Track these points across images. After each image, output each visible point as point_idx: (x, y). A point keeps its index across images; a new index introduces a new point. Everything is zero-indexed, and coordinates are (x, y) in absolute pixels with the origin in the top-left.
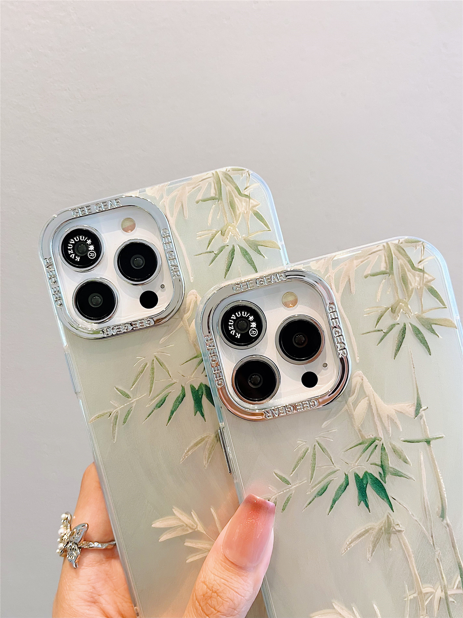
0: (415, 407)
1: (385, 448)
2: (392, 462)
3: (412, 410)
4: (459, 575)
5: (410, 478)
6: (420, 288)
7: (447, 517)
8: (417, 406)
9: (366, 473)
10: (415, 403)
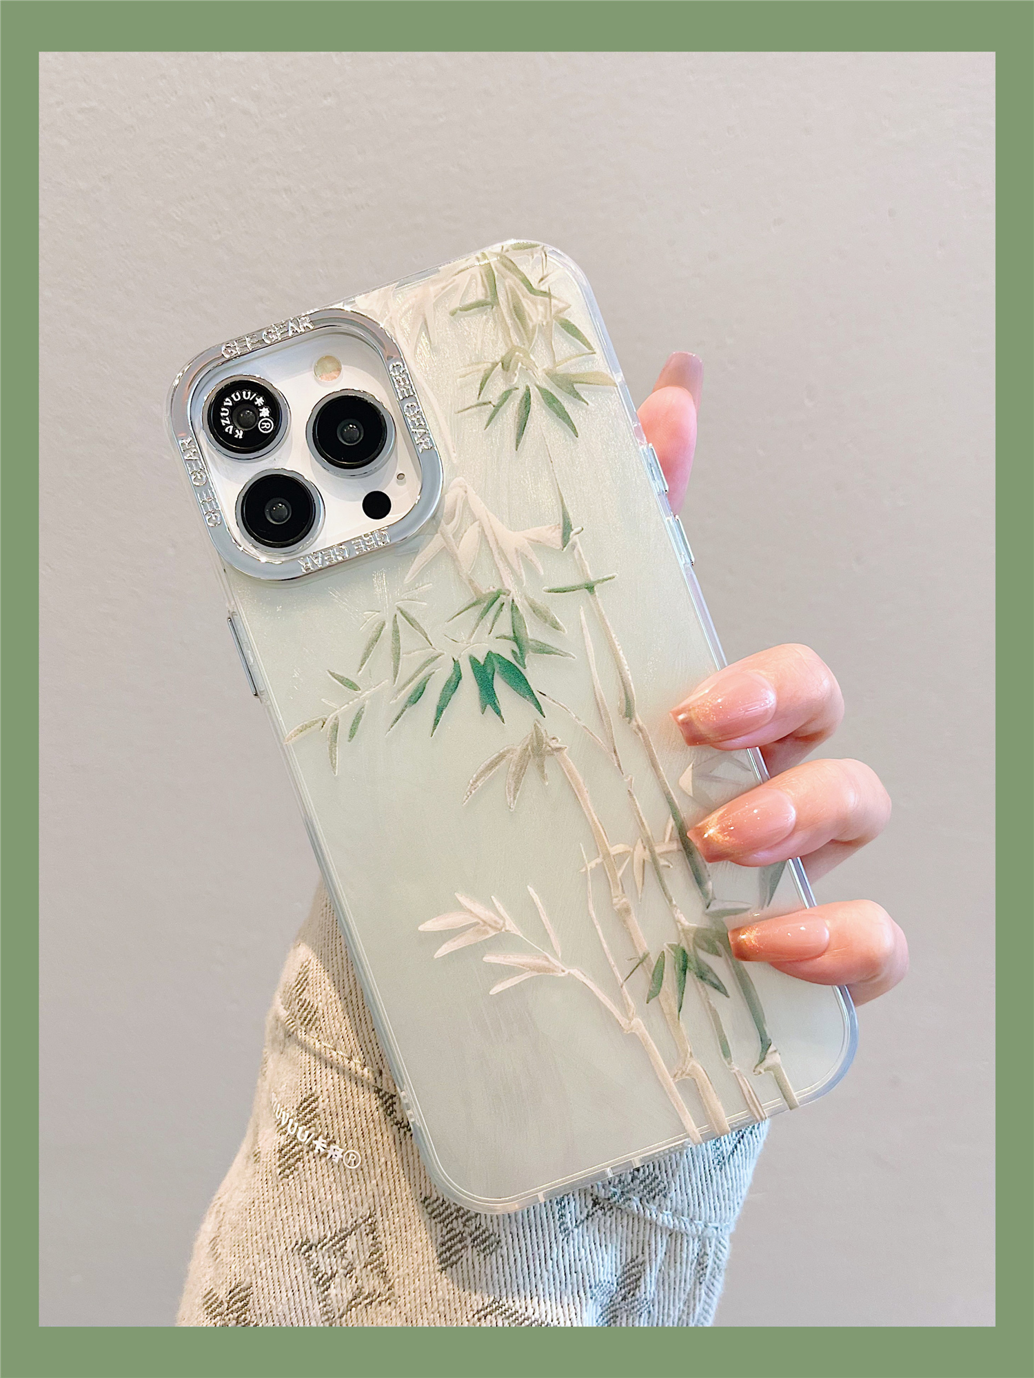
0: (561, 530)
1: (516, 607)
2: (533, 631)
3: (557, 535)
4: (671, 815)
5: (566, 654)
7: (637, 715)
8: (564, 528)
9: (489, 654)
10: (561, 523)
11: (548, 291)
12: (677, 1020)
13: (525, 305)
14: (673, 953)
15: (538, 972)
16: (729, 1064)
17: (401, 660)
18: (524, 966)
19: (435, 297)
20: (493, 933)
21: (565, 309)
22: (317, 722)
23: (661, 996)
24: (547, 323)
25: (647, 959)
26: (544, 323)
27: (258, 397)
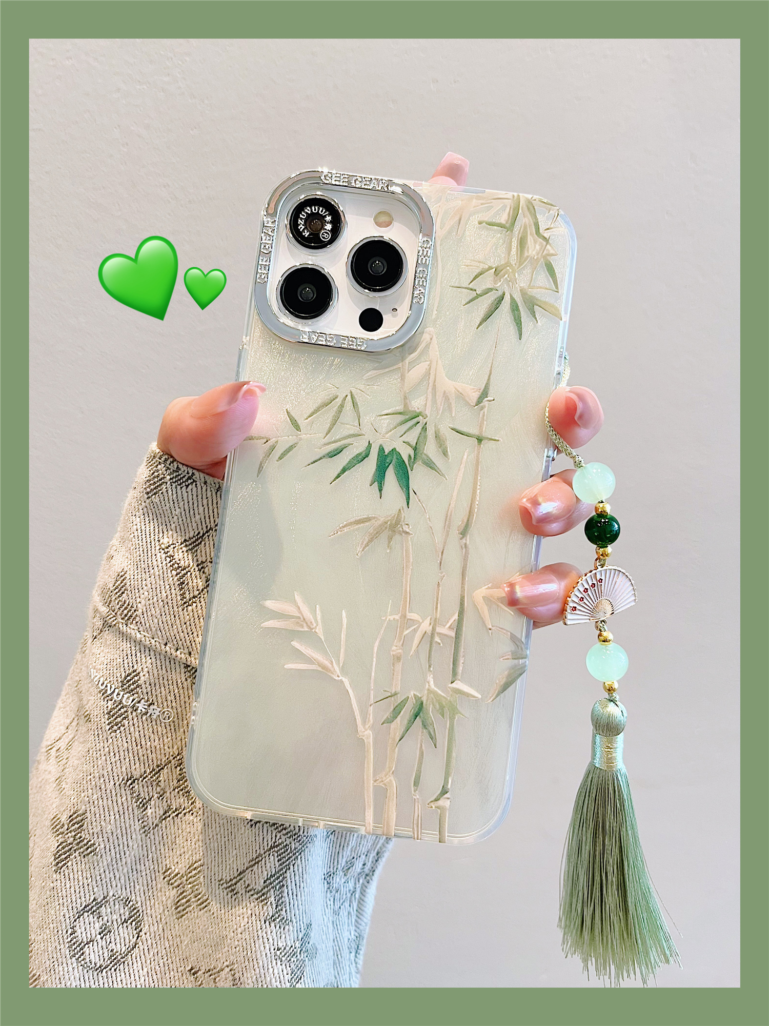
0: (480, 394)
1: (426, 428)
2: (430, 449)
3: (475, 396)
4: (458, 612)
5: (443, 475)
6: (536, 259)
7: (468, 536)
8: (482, 394)
9: (394, 450)
10: (482, 389)
11: (548, 238)
12: (395, 745)
13: (529, 240)
14: (414, 701)
15: (322, 668)
16: (415, 791)
17: (335, 425)
18: (315, 660)
19: (474, 207)
20: (306, 629)
21: (553, 255)
22: (263, 438)
23: (393, 725)
24: (537, 258)
25: (396, 696)
27: (329, 215)
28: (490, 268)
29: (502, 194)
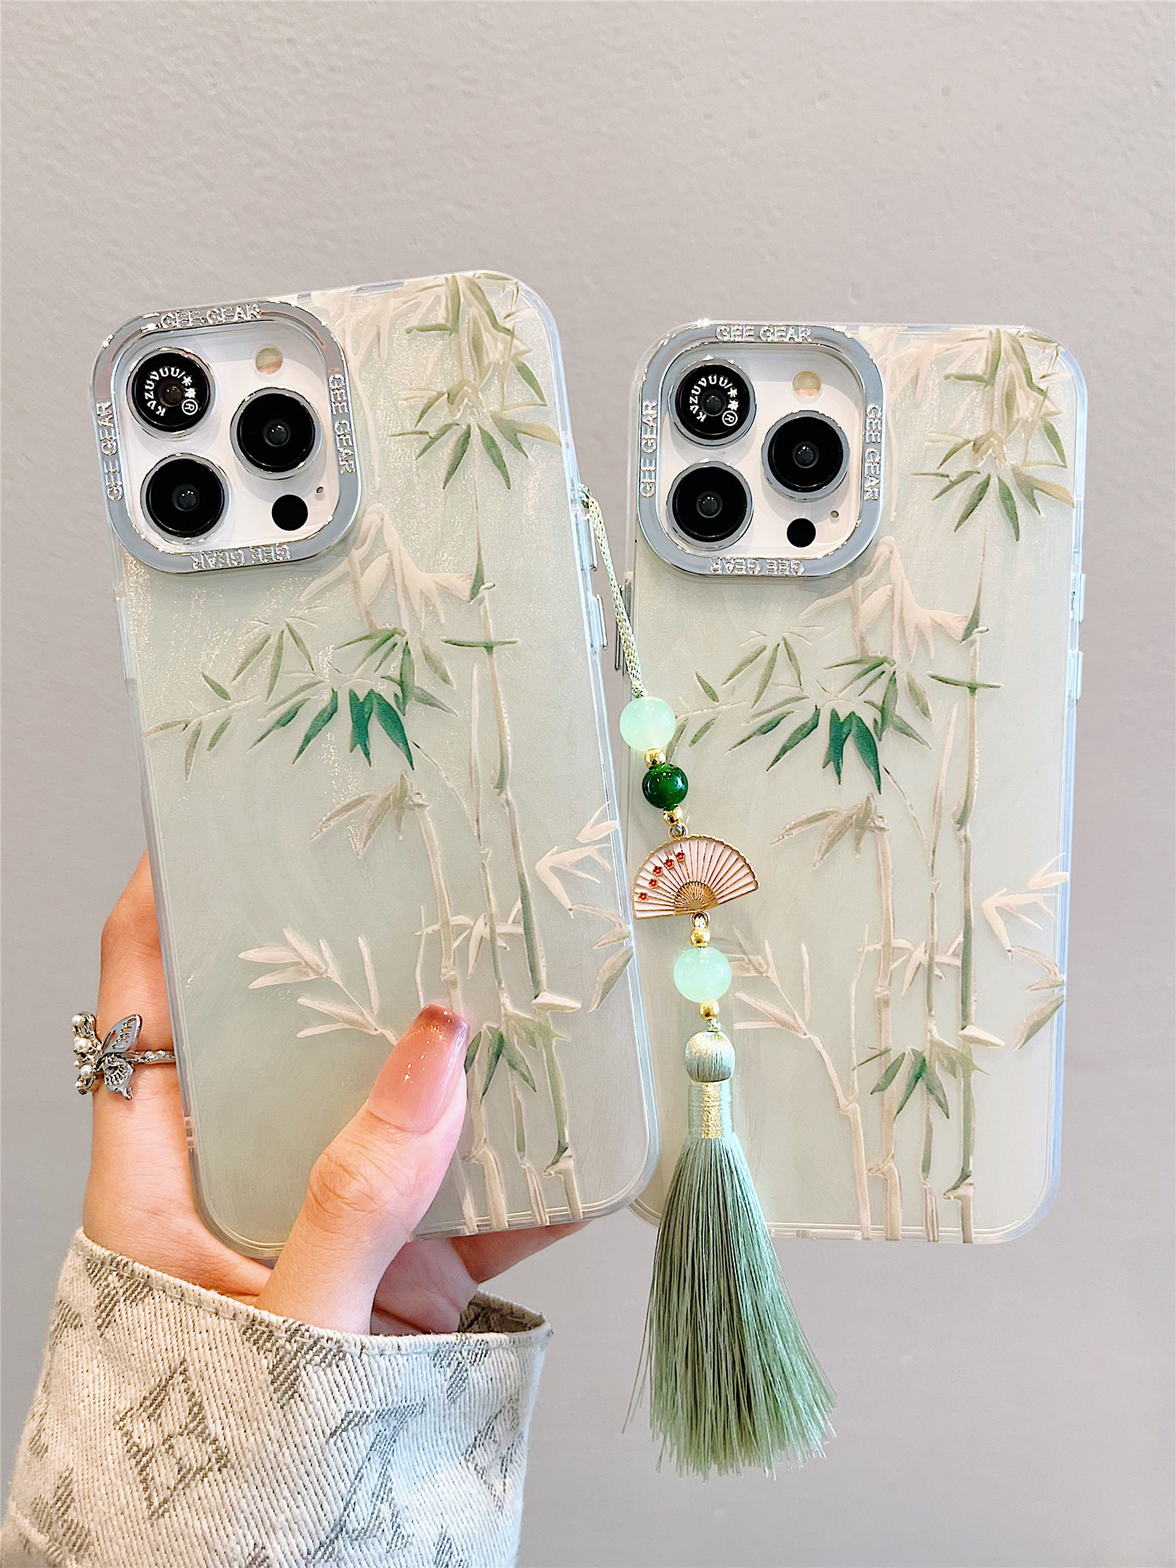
0: (472, 582)
1: (409, 650)
2: (421, 679)
3: (466, 586)
4: (519, 898)
5: (449, 711)
6: (503, 365)
7: (508, 788)
8: (476, 581)
9: (371, 692)
10: (474, 575)
11: (511, 330)
12: (479, 1103)
13: (485, 339)
14: (490, 1035)
15: (351, 1025)
16: (522, 1159)
17: (278, 678)
18: (337, 1016)
19: (394, 310)
20: (313, 976)
21: (526, 352)
22: (179, 723)
24: (504, 363)
26: (501, 363)
27: (186, 375)
28: (441, 394)
29: (429, 280)
